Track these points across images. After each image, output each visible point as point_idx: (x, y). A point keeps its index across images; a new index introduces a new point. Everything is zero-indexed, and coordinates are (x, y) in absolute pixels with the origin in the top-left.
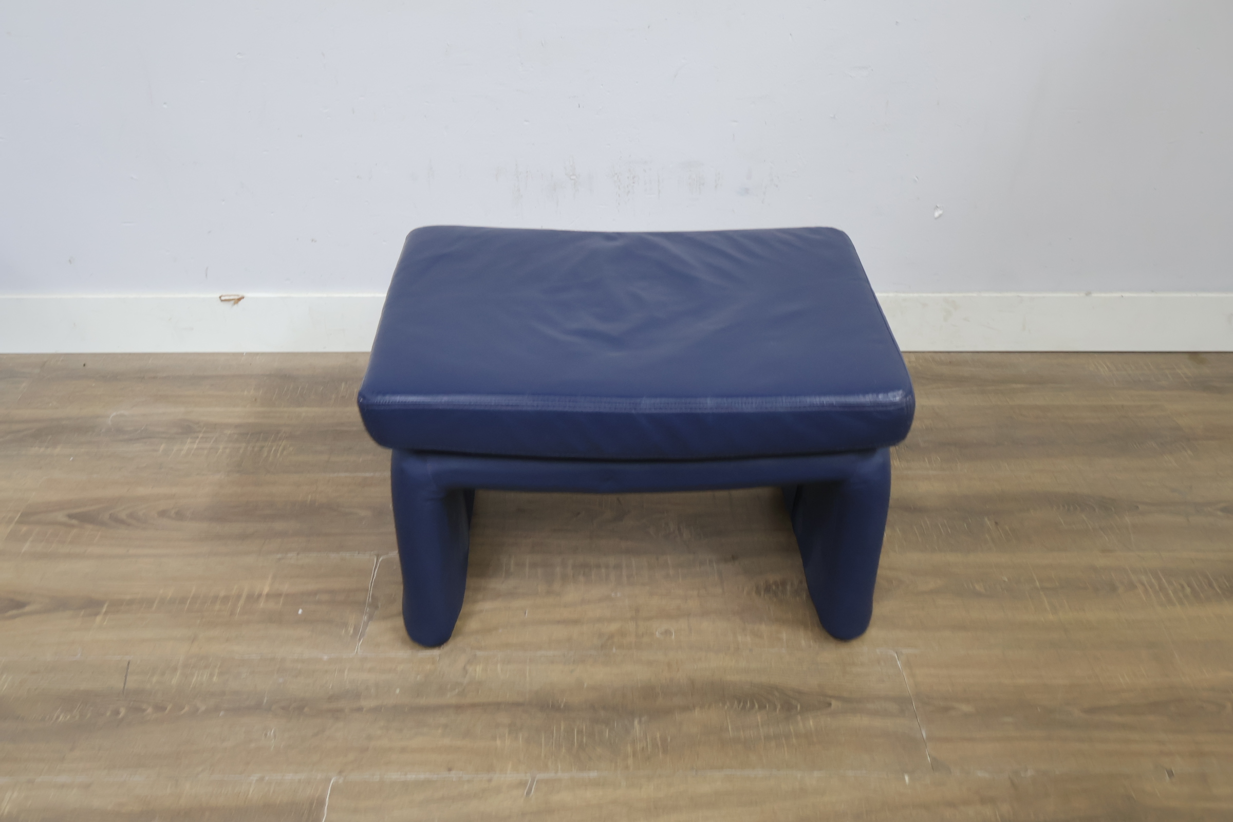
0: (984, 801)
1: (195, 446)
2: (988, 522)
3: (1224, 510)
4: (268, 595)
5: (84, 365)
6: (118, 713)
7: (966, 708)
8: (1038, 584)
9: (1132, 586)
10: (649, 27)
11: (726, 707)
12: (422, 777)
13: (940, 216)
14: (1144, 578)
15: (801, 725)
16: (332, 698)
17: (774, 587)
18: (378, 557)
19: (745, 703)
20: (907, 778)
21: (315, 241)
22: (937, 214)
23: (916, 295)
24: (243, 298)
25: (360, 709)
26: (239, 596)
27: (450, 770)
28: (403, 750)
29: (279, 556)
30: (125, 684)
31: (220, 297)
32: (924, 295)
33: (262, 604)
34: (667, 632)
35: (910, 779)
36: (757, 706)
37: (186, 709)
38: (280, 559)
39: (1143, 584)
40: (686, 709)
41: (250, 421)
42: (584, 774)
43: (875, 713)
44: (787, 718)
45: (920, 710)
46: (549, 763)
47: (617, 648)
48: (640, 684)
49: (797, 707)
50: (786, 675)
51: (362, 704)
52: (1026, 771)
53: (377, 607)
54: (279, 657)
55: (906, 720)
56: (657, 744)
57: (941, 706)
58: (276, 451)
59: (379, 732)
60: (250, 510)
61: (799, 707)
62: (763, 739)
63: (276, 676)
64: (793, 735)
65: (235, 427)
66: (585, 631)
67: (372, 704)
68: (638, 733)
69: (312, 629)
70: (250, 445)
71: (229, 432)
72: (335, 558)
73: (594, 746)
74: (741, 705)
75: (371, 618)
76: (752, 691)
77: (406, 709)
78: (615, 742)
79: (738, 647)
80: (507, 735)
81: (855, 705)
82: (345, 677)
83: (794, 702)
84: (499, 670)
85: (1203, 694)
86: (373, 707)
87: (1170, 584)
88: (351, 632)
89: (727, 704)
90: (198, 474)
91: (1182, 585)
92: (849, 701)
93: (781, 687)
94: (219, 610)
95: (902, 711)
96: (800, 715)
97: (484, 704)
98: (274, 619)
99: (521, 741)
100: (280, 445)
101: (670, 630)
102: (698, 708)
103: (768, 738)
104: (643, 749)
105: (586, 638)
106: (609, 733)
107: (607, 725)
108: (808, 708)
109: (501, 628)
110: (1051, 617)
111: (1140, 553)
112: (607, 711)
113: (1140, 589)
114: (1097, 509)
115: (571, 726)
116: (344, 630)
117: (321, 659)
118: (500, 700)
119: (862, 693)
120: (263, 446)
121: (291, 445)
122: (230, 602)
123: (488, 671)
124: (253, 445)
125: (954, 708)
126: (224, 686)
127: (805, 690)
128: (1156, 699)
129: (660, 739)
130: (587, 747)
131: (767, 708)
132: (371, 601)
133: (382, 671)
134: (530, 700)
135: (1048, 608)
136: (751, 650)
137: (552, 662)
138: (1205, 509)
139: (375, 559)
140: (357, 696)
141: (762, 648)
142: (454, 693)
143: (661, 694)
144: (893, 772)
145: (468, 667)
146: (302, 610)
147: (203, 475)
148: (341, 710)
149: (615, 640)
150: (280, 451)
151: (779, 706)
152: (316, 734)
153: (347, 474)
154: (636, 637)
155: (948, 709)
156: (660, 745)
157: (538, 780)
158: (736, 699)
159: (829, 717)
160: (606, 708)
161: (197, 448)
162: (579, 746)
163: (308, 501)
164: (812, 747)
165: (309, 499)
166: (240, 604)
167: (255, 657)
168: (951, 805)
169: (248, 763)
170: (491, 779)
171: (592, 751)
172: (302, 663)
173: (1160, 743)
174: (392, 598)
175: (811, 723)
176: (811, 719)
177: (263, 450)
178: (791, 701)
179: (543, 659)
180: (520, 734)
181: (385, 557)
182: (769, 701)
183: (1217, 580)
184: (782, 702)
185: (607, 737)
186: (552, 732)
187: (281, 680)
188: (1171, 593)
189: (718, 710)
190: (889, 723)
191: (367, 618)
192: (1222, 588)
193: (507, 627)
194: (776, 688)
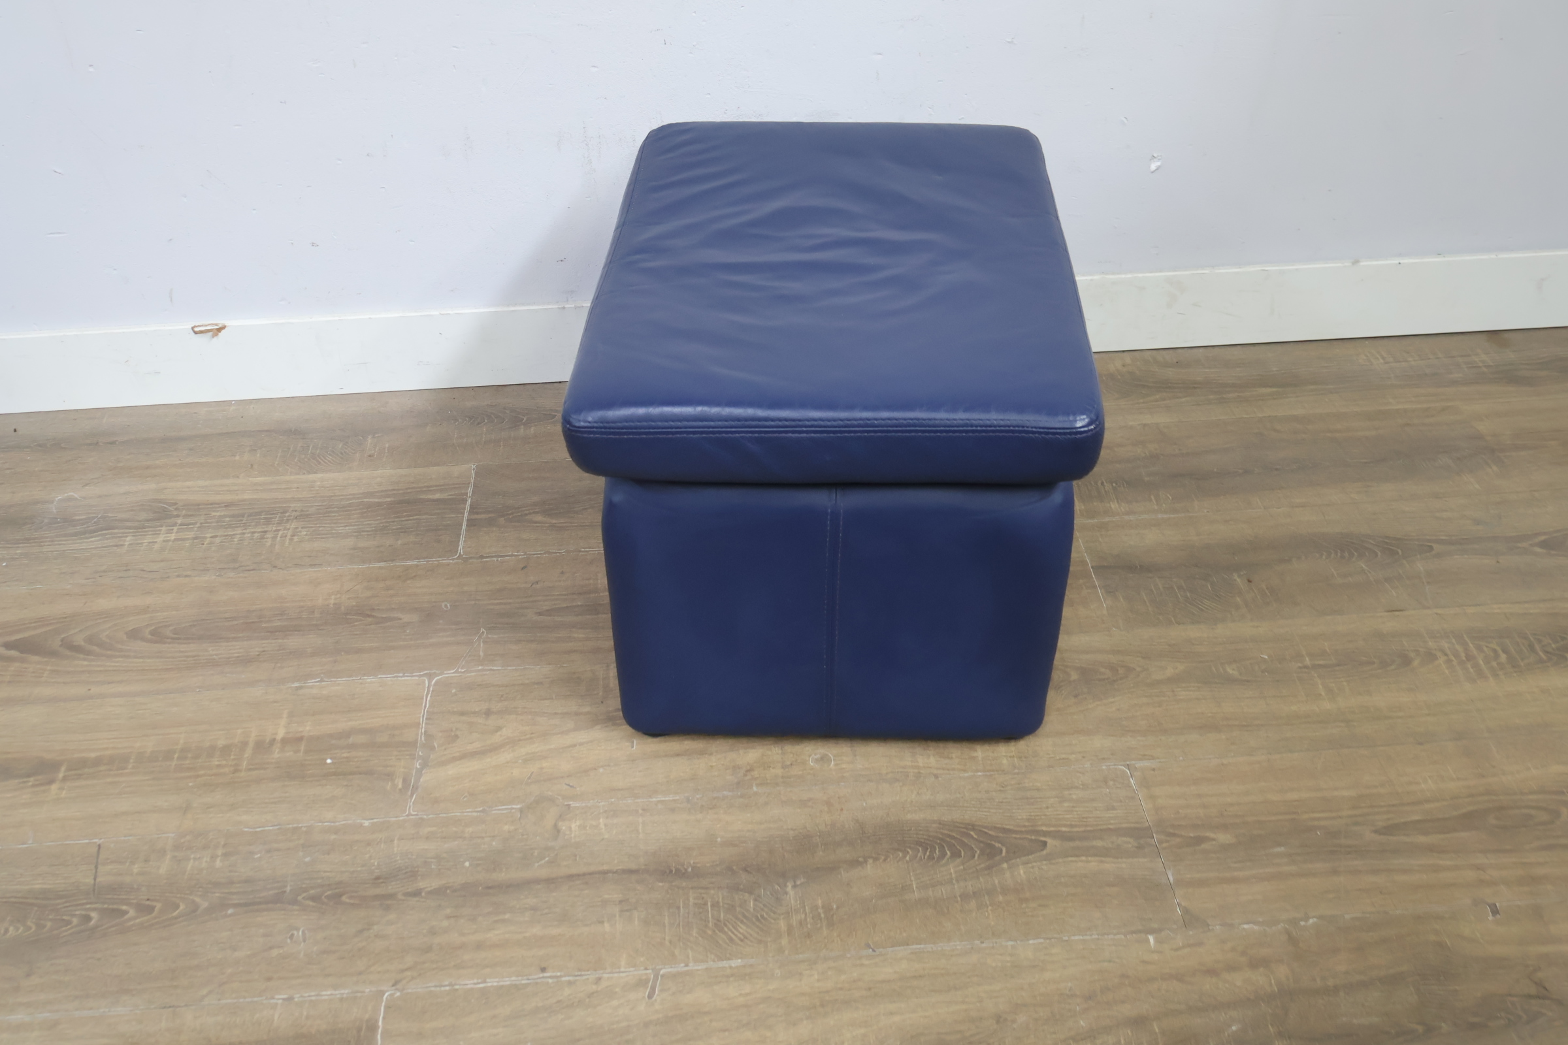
0: (1254, 964)
1: (173, 536)
2: (1239, 580)
3: (1543, 545)
4: (285, 741)
5: (15, 431)
6: (89, 918)
7: (1224, 838)
8: (1308, 661)
9: (1430, 657)
11: (908, 858)
12: (507, 982)
13: (1158, 168)
14: (1445, 645)
15: (1008, 875)
16: (377, 880)
18: (430, 677)
19: (933, 850)
20: (1151, 939)
21: (317, 246)
22: (1153, 167)
23: (1129, 276)
24: (224, 327)
25: (417, 893)
26: (245, 744)
27: (543, 970)
28: (479, 946)
29: (297, 684)
30: (95, 879)
31: (193, 328)
32: (1140, 275)
33: (276, 754)
34: (824, 759)
35: (1156, 940)
36: (948, 853)
37: (182, 907)
38: (298, 688)
39: (1446, 655)
40: (855, 863)
41: (246, 496)
42: (725, 964)
43: (1104, 853)
44: (989, 868)
45: (1165, 845)
46: (677, 952)
47: (758, 785)
48: (791, 833)
49: (1001, 850)
50: (985, 808)
51: (421, 884)
52: (1306, 919)
53: (433, 748)
54: (305, 827)
55: (1146, 860)
56: (819, 914)
57: (1191, 837)
58: (283, 537)
59: (445, 923)
60: (253, 622)
61: (1004, 851)
62: (959, 899)
63: (301, 854)
64: (999, 890)
65: (226, 506)
66: (714, 764)
67: (434, 884)
68: (792, 902)
69: (347, 786)
70: (248, 531)
71: (218, 514)
72: (372, 682)
73: (735, 923)
74: (928, 853)
75: (425, 765)
76: (942, 834)
77: (480, 888)
78: (762, 916)
79: (919, 773)
80: (617, 916)
81: (1078, 843)
82: (395, 849)
83: (998, 845)
84: (602, 826)
85: (1531, 797)
86: (435, 889)
87: (1480, 649)
88: (400, 786)
89: (908, 852)
90: (178, 576)
91: (1495, 651)
92: (1071, 839)
93: (979, 826)
94: (218, 766)
95: (1140, 847)
96: (1007, 862)
97: (584, 875)
98: (294, 773)
99: (636, 922)
100: (289, 529)
101: (827, 755)
102: (870, 861)
103: (965, 897)
104: (801, 923)
105: (716, 773)
106: (754, 905)
107: (751, 893)
108: (1016, 852)
109: (602, 766)
110: (1327, 705)
111: (1439, 611)
112: (751, 873)
113: (1441, 660)
114: (1379, 554)
115: (703, 898)
116: (390, 783)
117: (361, 825)
118: (605, 867)
119: (1086, 826)
120: (266, 532)
121: (302, 528)
122: (233, 753)
123: (588, 828)
124: (252, 530)
125: (1208, 839)
126: (231, 871)
127: (1012, 827)
128: (1470, 808)
129: (823, 907)
130: (725, 925)
131: (962, 855)
132: (425, 740)
133: (445, 838)
134: (646, 865)
135: (1323, 694)
136: (936, 776)
137: (673, 810)
138: (1519, 545)
139: (427, 682)
140: (413, 874)
141: (951, 772)
142: (543, 862)
143: (820, 845)
144: (1133, 932)
145: (560, 823)
146: (331, 758)
147: (186, 576)
148: (392, 896)
149: (756, 773)
150: (289, 537)
151: (978, 852)
152: (361, 931)
153: (382, 564)
154: (784, 767)
155: (1200, 840)
156: (823, 916)
157: (662, 976)
158: (921, 846)
159: (1044, 862)
160: (748, 869)
161: (176, 540)
162: (715, 924)
163: (332, 606)
164: (1024, 905)
165: (332, 602)
166: (246, 756)
167: (271, 828)
168: (1212, 972)
169: (269, 979)
170: (600, 979)
171: (733, 930)
172: (336, 833)
173: (1478, 869)
174: (453, 734)
175: (1022, 872)
176: (1021, 867)
177: (266, 536)
178: (993, 843)
179: (660, 806)
180: (636, 914)
181: (440, 677)
182: (964, 845)
183: (1540, 641)
184: (982, 845)
185: (752, 910)
186: (678, 908)
187: (307, 859)
188: (1481, 662)
189: (898, 862)
190: (1124, 865)
191: (420, 765)
192: (1548, 652)
193: (609, 766)
194: (973, 827)
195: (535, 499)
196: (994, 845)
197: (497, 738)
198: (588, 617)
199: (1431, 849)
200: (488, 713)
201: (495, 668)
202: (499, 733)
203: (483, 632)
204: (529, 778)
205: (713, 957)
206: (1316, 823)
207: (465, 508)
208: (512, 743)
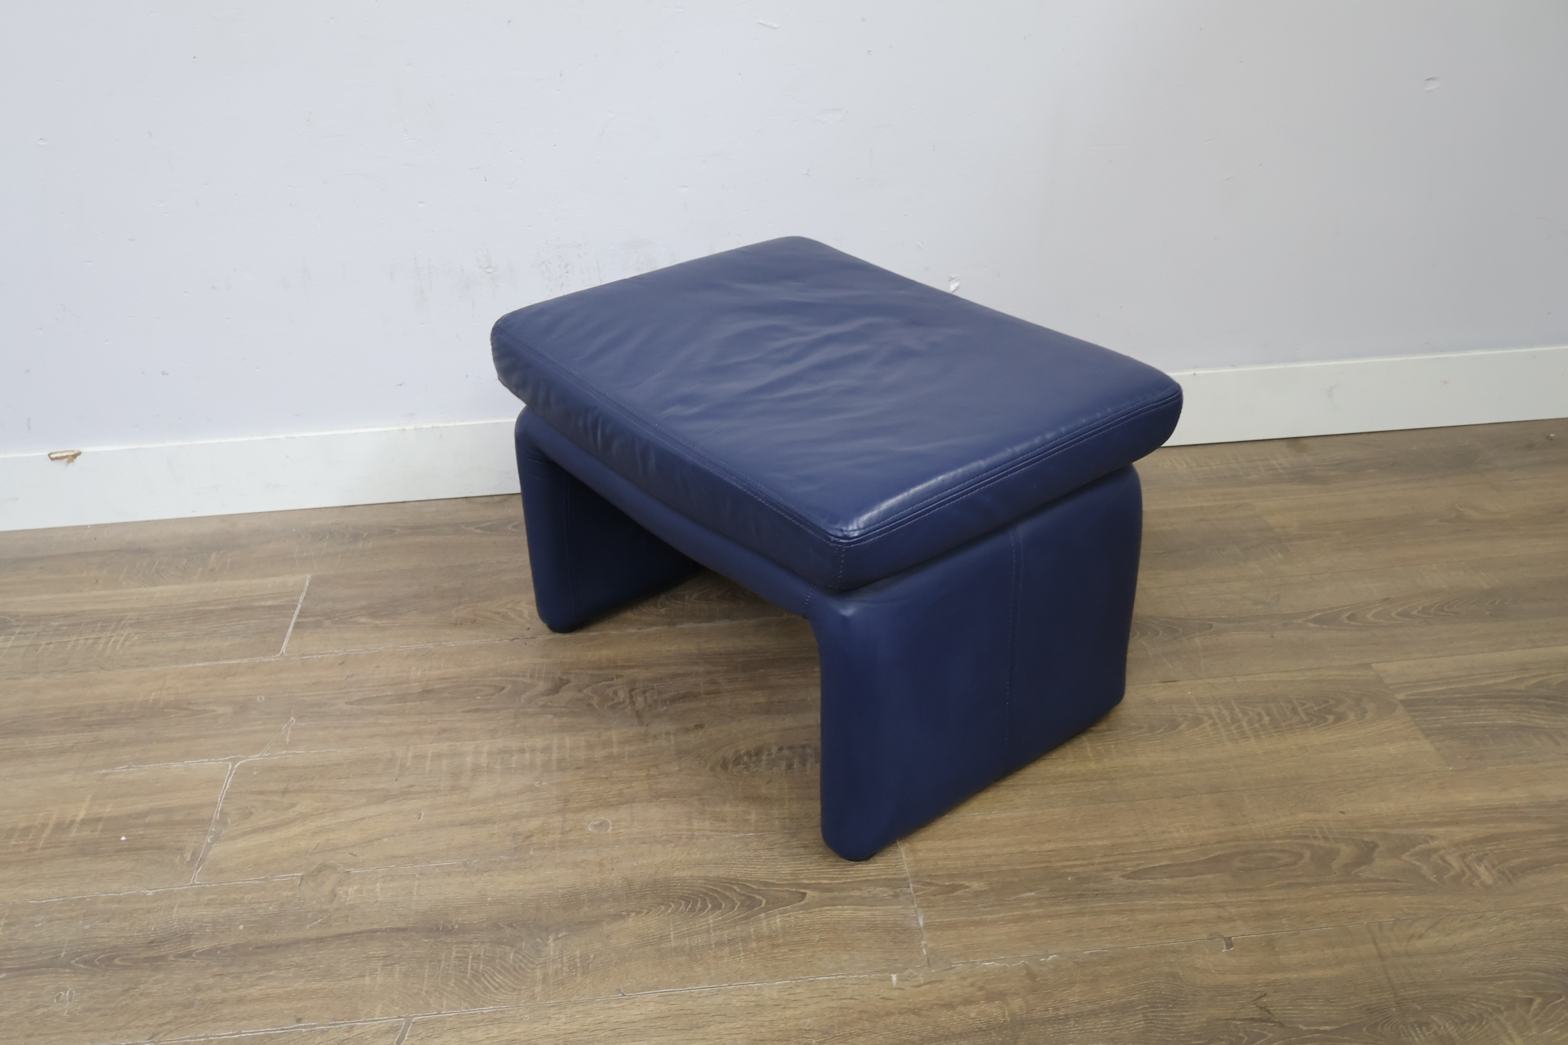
0: (990, 998)
1: (9, 644)
3: (1315, 621)
4: (84, 822)
7: (976, 885)
9: (1197, 721)
10: (561, 75)
11: (669, 911)
12: (261, 1032)
13: (957, 289)
14: (1213, 710)
15: (764, 923)
16: (151, 944)
17: (746, 759)
18: (234, 761)
19: (696, 902)
20: (894, 977)
21: (168, 374)
22: (952, 287)
24: (79, 454)
25: (188, 955)
26: (45, 825)
27: (299, 1020)
28: (240, 1001)
29: (104, 771)
31: (49, 455)
33: (74, 833)
34: (603, 825)
35: (899, 979)
36: (710, 905)
38: (104, 775)
39: (1211, 718)
40: (618, 917)
41: (87, 608)
42: (477, 1010)
43: (860, 902)
44: (747, 918)
45: (919, 893)
46: (432, 1001)
47: (534, 850)
48: (560, 891)
49: (761, 902)
50: (751, 865)
51: (193, 947)
52: (1047, 956)
53: (225, 824)
54: (89, 898)
55: (899, 907)
56: (576, 964)
57: (946, 886)
58: (116, 642)
59: (211, 981)
60: (71, 718)
61: (764, 902)
62: (713, 946)
63: (81, 922)
64: (753, 937)
65: (65, 617)
66: (495, 832)
67: (206, 945)
68: (552, 953)
69: (136, 860)
70: (83, 638)
71: (57, 623)
72: (177, 767)
73: (493, 973)
74: (690, 907)
75: (217, 838)
76: (705, 888)
77: (250, 949)
78: (520, 967)
79: (692, 835)
80: (379, 970)
81: (836, 894)
82: (174, 916)
83: (758, 897)
84: (378, 890)
85: (1277, 842)
86: (206, 950)
87: (1245, 713)
88: (189, 859)
89: (671, 906)
90: (8, 679)
91: (1259, 714)
92: (830, 890)
93: (743, 880)
94: (15, 845)
95: (896, 896)
96: (764, 912)
97: (353, 934)
98: (89, 850)
99: (397, 975)
100: (122, 635)
101: (606, 821)
102: (633, 914)
103: (720, 944)
104: (556, 972)
105: (496, 840)
106: (513, 956)
107: (512, 946)
108: (775, 903)
109: (387, 836)
110: (1093, 766)
111: (1211, 681)
112: (515, 928)
113: (1207, 723)
114: (1161, 634)
115: (465, 951)
116: (179, 857)
117: (145, 895)
118: (375, 927)
119: (847, 878)
120: (100, 638)
121: (136, 634)
122: (31, 834)
123: (364, 892)
124: (87, 637)
125: (962, 887)
126: (9, 940)
127: (774, 881)
128: (1217, 853)
129: (581, 957)
130: (483, 975)
131: (723, 907)
132: (220, 817)
133: (224, 904)
134: (414, 924)
135: (1091, 756)
136: (708, 837)
137: (449, 874)
138: (1294, 621)
139: (230, 766)
140: (187, 937)
141: (724, 834)
142: (315, 923)
143: (586, 902)
144: (878, 972)
145: (338, 888)
146: (125, 837)
147: (16, 679)
148: (163, 958)
149: (534, 839)
150: (121, 642)
151: (739, 904)
152: (127, 991)
153: (206, 664)
154: (562, 833)
155: (954, 888)
156: (579, 965)
157: (414, 1023)
158: (684, 900)
159: (801, 912)
160: (514, 925)
161: (12, 647)
162: (474, 975)
163: (151, 701)
164: (775, 951)
165: (152, 698)
166: (44, 836)
167: (56, 900)
168: (950, 1006)
169: (29, 1036)
170: (352, 1027)
171: (490, 980)
172: (119, 902)
173: (1219, 907)
174: (248, 811)
175: (778, 920)
176: (778, 916)
177: (99, 642)
178: (754, 895)
179: (437, 870)
180: (397, 967)
181: (244, 761)
182: (726, 898)
183: (1303, 705)
184: (743, 898)
185: (511, 962)
186: (440, 961)
187: (87, 927)
188: (1245, 724)
189: (659, 915)
190: (877, 913)
191: (211, 839)
192: (1308, 714)
193: (394, 836)
194: (737, 881)
195: (363, 603)
196: (755, 897)
197: (291, 814)
198: (396, 705)
199: (1175, 890)
200: (285, 792)
201: (298, 752)
202: (293, 809)
203: (293, 721)
204: (315, 848)
205: (466, 1004)
206: (1068, 870)
207: (294, 613)
208: (304, 817)
